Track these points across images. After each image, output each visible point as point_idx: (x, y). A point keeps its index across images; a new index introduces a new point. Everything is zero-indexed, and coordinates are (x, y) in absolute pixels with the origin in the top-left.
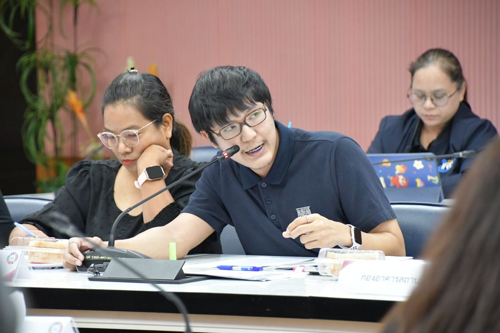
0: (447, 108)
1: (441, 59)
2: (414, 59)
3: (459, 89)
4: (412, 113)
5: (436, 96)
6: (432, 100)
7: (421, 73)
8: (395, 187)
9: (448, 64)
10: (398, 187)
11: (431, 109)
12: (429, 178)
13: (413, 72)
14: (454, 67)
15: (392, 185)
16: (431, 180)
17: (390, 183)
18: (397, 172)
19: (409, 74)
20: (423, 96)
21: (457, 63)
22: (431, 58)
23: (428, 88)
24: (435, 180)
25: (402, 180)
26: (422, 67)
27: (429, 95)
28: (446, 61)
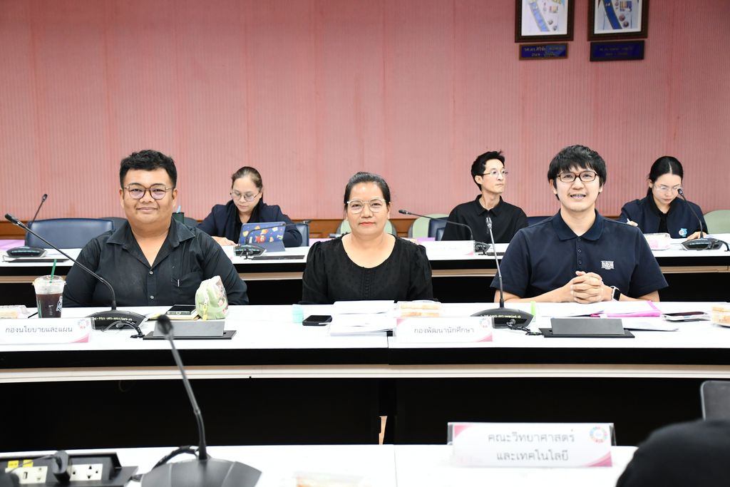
0: (253, 202)
1: (251, 173)
2: (235, 171)
3: (260, 192)
4: (232, 202)
5: (248, 195)
6: (245, 197)
7: (238, 181)
9: (255, 177)
10: (258, 242)
11: (243, 203)
13: (234, 179)
14: (258, 179)
16: (279, 237)
17: (255, 240)
18: (262, 233)
19: (232, 180)
20: (239, 194)
21: (259, 176)
22: (245, 172)
23: (243, 190)
24: (281, 237)
25: (262, 238)
26: (240, 177)
27: (243, 194)
28: (254, 175)
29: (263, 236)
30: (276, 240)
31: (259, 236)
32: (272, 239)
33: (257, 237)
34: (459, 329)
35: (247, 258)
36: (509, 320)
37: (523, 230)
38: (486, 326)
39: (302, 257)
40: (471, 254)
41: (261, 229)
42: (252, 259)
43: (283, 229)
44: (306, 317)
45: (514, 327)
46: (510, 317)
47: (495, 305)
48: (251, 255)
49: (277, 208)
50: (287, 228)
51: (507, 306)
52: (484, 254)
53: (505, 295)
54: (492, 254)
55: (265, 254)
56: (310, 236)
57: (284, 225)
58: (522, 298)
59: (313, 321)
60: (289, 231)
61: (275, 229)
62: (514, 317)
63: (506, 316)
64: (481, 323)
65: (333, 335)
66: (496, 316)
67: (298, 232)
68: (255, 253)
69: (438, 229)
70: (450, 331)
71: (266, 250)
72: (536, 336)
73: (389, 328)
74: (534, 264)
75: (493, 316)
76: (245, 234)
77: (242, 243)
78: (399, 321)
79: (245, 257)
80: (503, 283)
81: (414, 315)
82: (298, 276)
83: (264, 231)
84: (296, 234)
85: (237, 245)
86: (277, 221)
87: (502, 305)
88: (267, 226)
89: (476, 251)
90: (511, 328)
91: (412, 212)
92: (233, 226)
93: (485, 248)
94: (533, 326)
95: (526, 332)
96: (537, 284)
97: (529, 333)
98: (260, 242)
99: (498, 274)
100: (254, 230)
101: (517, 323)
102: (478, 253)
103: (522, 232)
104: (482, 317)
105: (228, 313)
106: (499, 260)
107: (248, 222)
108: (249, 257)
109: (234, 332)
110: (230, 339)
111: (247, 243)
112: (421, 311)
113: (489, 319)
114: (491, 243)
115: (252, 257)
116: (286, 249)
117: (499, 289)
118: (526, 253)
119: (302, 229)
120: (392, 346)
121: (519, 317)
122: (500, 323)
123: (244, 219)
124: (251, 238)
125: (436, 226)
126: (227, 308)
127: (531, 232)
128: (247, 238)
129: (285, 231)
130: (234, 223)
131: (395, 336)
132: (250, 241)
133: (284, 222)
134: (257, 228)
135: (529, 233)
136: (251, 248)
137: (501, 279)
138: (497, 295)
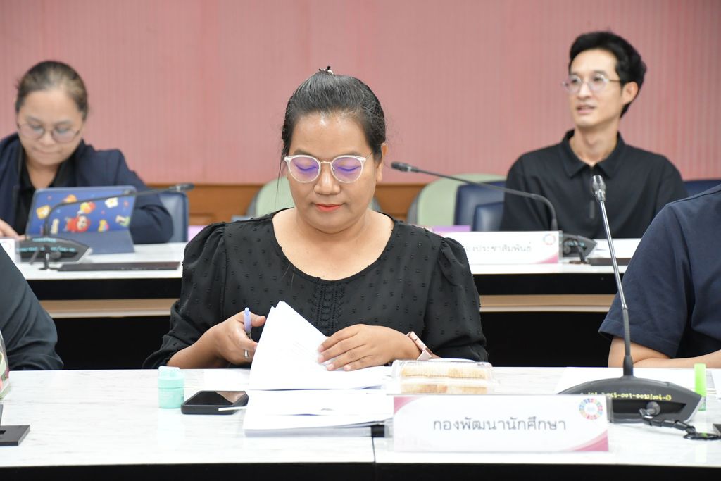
0: (71, 145)
5: (59, 130)
6: (52, 134)
8: (69, 232)
10: (73, 231)
11: (49, 146)
12: (119, 218)
14: (81, 92)
15: (66, 229)
16: (121, 221)
17: (64, 227)
18: (81, 212)
20: (40, 126)
24: (125, 221)
25: (82, 223)
26: (40, 88)
27: (49, 128)
28: (72, 83)
29: (83, 219)
30: (114, 227)
31: (75, 218)
32: (103, 226)
33: (68, 220)
34: (532, 422)
35: (46, 268)
36: (645, 404)
37: (675, 204)
38: (595, 417)
39: (172, 266)
40: (553, 261)
41: (80, 202)
42: (60, 270)
43: (129, 203)
44: (189, 395)
45: (657, 421)
46: (646, 397)
47: (613, 372)
48: (56, 260)
49: (117, 157)
50: (138, 200)
51: (640, 373)
52: (583, 261)
53: (636, 351)
54: (607, 262)
55: (88, 257)
56: (190, 220)
57: (131, 193)
58: (671, 358)
59: (207, 403)
60: (143, 208)
61: (112, 203)
62: (655, 398)
63: (638, 396)
64: (581, 408)
65: (251, 434)
66: (616, 396)
67: (164, 210)
68: (65, 256)
69: (478, 207)
70: (512, 424)
71: (90, 250)
72: (709, 442)
73: (377, 418)
74: (699, 281)
75: (611, 396)
76: (43, 212)
77: (36, 233)
78: (399, 402)
79: (41, 265)
80: (631, 323)
81: (431, 390)
82: (161, 308)
83: (85, 207)
84: (159, 214)
85: (22, 238)
86: (115, 184)
87: (628, 370)
88: (93, 196)
89: (565, 254)
90: (650, 422)
91: (420, 168)
92: (14, 195)
93: (585, 248)
94: (701, 421)
95: (685, 433)
96: (703, 327)
97: (692, 434)
98: (77, 231)
99: (618, 302)
100: (64, 204)
101: (662, 412)
102: (567, 260)
103: (671, 209)
104: (582, 397)
105: (9, 387)
106: (622, 275)
107: (51, 186)
108: (51, 265)
109: (22, 430)
110: (16, 444)
111: (47, 233)
112: (447, 382)
113: (601, 401)
114: (604, 236)
115: (59, 265)
116: (138, 248)
117: (622, 338)
118: (680, 255)
119: (171, 204)
120: (381, 459)
121: (668, 398)
122: (624, 410)
123: (41, 180)
124: (56, 223)
125: (472, 201)
126: (5, 377)
127: (695, 210)
128: (47, 221)
129: (136, 208)
130: (17, 187)
131: (391, 436)
132: (54, 229)
133: (131, 188)
134: (71, 199)
135: (688, 213)
136: (56, 244)
137: (626, 313)
138: (617, 351)
